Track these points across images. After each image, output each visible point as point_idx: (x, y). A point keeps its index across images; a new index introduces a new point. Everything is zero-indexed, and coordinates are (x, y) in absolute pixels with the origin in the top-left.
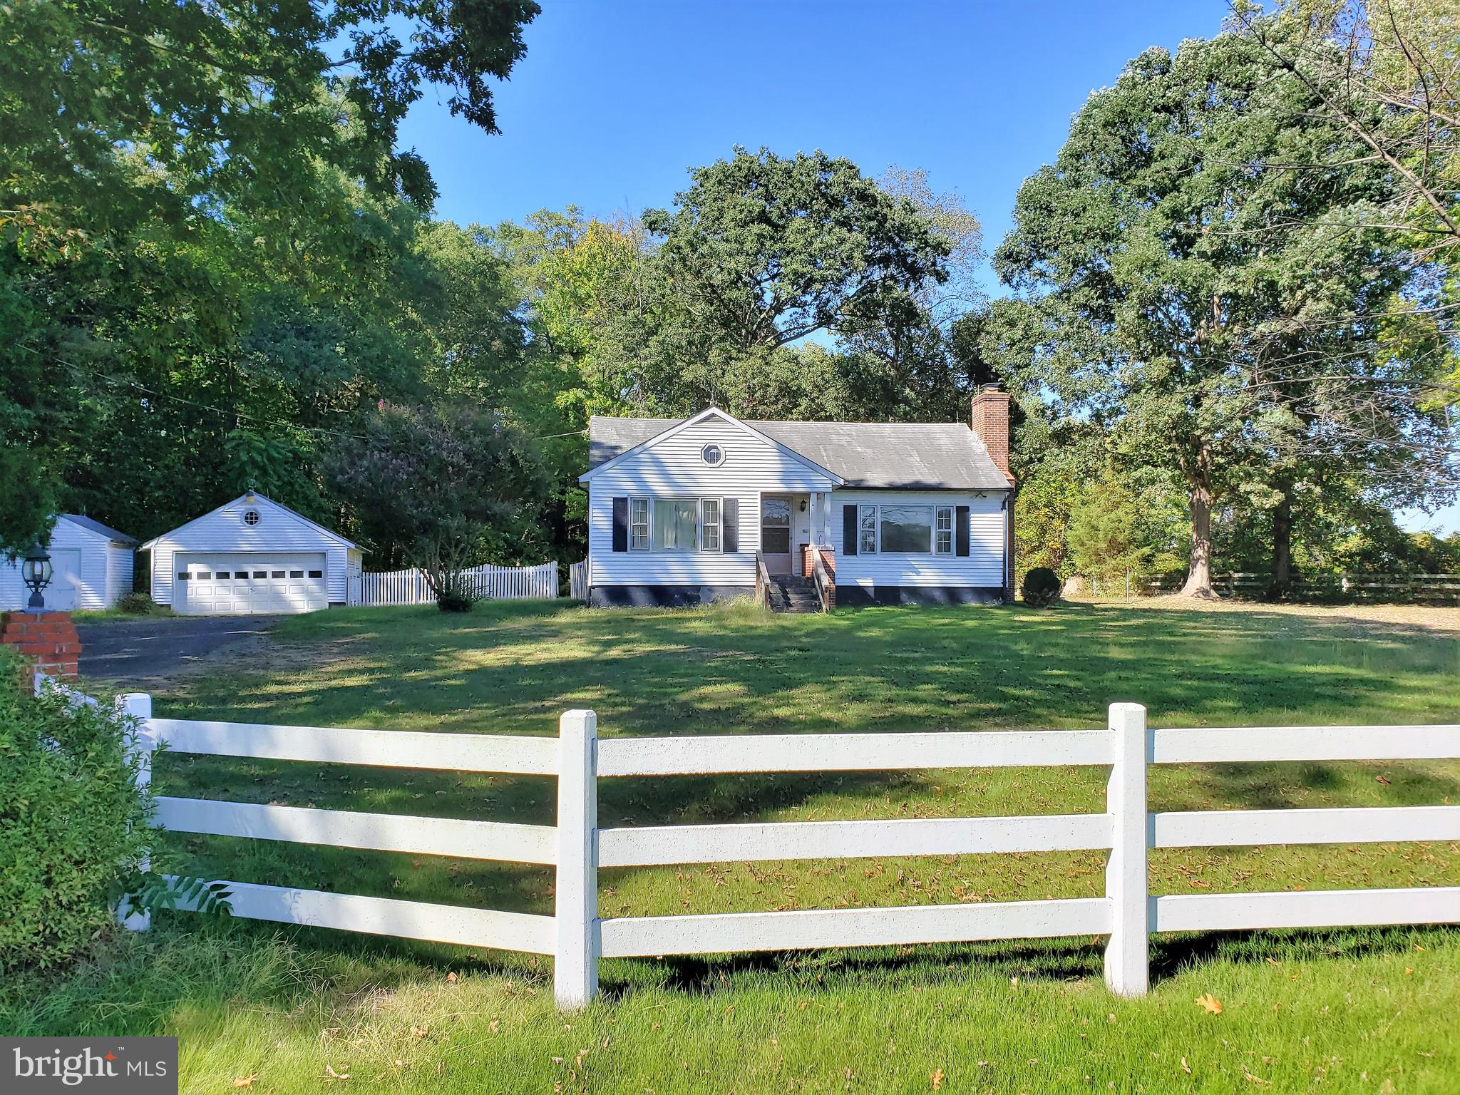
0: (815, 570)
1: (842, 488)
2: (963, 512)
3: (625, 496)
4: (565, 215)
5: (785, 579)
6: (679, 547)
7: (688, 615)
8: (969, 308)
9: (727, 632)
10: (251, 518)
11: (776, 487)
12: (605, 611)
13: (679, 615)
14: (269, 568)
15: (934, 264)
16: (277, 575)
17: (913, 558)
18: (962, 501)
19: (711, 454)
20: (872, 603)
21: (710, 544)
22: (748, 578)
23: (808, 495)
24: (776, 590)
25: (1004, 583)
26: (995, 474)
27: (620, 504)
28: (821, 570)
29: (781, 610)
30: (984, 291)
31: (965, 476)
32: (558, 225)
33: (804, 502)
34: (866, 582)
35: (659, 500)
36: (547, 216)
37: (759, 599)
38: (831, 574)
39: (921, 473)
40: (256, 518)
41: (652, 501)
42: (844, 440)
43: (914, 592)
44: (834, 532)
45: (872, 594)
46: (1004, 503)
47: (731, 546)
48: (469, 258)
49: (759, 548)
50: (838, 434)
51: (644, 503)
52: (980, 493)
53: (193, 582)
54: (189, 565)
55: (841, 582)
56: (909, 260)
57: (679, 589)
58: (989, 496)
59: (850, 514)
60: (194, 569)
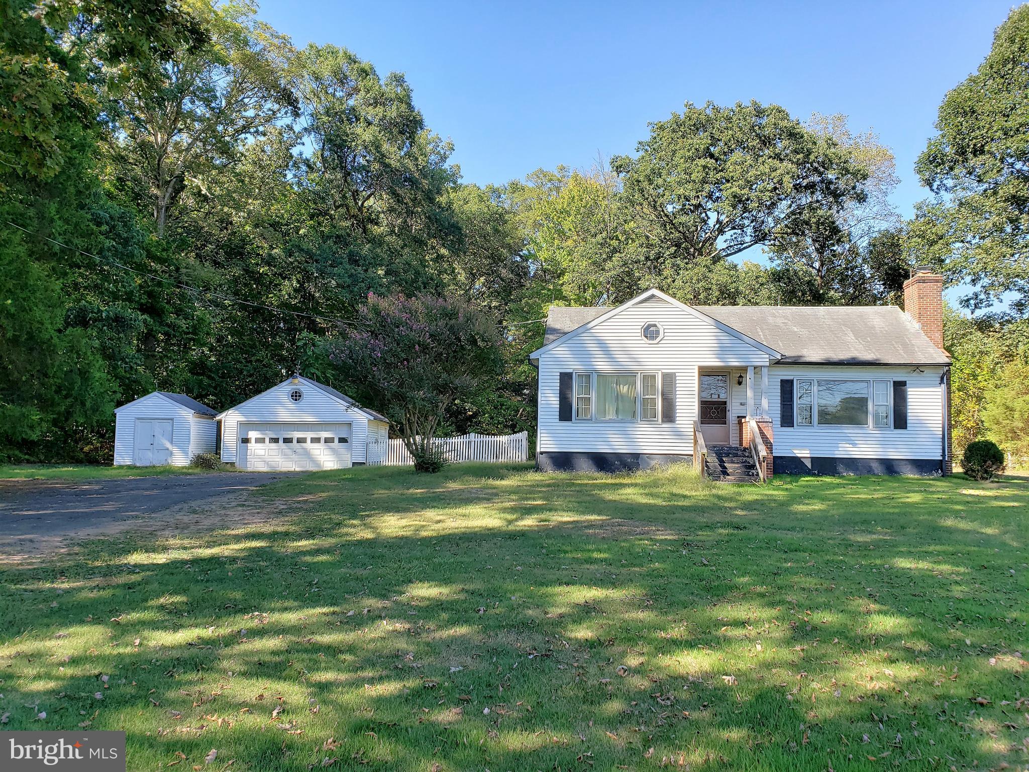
0: (753, 441)
1: (778, 362)
2: (899, 388)
3: (571, 371)
4: (556, 173)
5: (722, 449)
6: (620, 417)
7: (626, 481)
8: (884, 226)
9: (659, 502)
10: (296, 396)
11: (713, 362)
12: (550, 475)
13: (617, 481)
14: (309, 435)
15: (854, 188)
16: (316, 440)
17: (849, 430)
18: (900, 376)
19: (650, 332)
20: (809, 473)
21: (648, 416)
22: (687, 448)
23: (744, 369)
24: (713, 460)
25: (943, 455)
26: (931, 350)
27: (566, 379)
28: (759, 440)
29: (717, 478)
30: (897, 211)
31: (901, 352)
32: (550, 180)
33: (741, 377)
34: (803, 453)
35: (601, 375)
36: (541, 174)
37: (696, 469)
38: (769, 445)
39: (856, 350)
40: (300, 396)
41: (595, 375)
42: (779, 321)
43: (852, 463)
44: (771, 404)
45: (809, 466)
46: (942, 378)
47: (669, 416)
48: (486, 210)
49: (696, 419)
50: (774, 316)
51: (588, 377)
52: (917, 368)
53: (252, 446)
54: (250, 432)
55: (776, 453)
56: (832, 187)
57: (618, 456)
58: (927, 370)
59: (787, 387)
60: (253, 435)
